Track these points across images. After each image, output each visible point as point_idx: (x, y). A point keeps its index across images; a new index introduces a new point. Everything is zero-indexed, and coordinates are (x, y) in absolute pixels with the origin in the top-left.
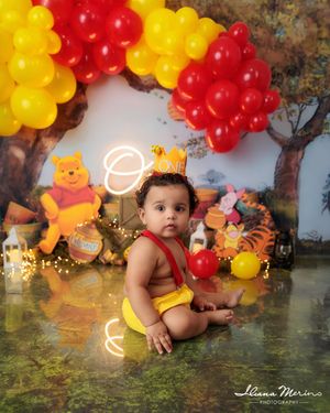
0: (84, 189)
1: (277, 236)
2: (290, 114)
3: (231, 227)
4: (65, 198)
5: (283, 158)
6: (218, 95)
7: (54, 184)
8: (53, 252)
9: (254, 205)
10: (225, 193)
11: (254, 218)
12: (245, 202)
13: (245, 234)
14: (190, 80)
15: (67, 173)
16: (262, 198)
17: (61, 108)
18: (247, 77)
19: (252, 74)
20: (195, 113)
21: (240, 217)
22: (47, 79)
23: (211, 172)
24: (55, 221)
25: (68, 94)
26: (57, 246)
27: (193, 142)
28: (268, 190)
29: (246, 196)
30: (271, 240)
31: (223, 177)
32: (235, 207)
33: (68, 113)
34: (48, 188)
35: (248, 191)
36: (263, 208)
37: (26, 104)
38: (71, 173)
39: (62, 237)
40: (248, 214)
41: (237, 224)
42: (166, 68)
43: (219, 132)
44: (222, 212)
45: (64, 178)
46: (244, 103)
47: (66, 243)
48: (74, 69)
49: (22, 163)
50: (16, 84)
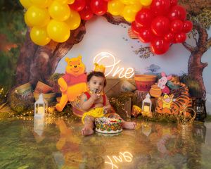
0: (82, 75)
1: (194, 101)
2: (194, 35)
3: (166, 96)
4: (71, 80)
5: (192, 58)
6: (158, 24)
7: (66, 72)
8: (63, 111)
9: (178, 83)
10: (161, 77)
11: (178, 91)
12: (173, 82)
13: (174, 100)
14: (142, 17)
15: (73, 66)
16: (182, 79)
17: (72, 32)
18: (173, 14)
19: (176, 13)
20: (145, 33)
21: (169, 90)
22: (66, 17)
23: (153, 65)
24: (65, 92)
25: (76, 25)
26: (66, 107)
27: (142, 50)
28: (185, 75)
29: (173, 78)
30: (190, 104)
31: (159, 68)
32: (166, 85)
33: (75, 36)
34: (62, 75)
35: (174, 76)
36: (184, 85)
37: (55, 29)
38: (76, 67)
39: (68, 102)
40: (174, 88)
41: (169, 94)
42: (129, 11)
43: (158, 43)
44: (159, 88)
45: (71, 69)
46: (173, 27)
47: (70, 105)
48: (80, 13)
49: (47, 61)
50: (51, 18)
